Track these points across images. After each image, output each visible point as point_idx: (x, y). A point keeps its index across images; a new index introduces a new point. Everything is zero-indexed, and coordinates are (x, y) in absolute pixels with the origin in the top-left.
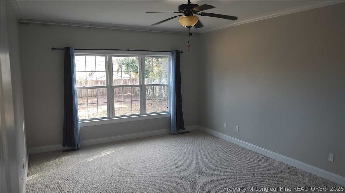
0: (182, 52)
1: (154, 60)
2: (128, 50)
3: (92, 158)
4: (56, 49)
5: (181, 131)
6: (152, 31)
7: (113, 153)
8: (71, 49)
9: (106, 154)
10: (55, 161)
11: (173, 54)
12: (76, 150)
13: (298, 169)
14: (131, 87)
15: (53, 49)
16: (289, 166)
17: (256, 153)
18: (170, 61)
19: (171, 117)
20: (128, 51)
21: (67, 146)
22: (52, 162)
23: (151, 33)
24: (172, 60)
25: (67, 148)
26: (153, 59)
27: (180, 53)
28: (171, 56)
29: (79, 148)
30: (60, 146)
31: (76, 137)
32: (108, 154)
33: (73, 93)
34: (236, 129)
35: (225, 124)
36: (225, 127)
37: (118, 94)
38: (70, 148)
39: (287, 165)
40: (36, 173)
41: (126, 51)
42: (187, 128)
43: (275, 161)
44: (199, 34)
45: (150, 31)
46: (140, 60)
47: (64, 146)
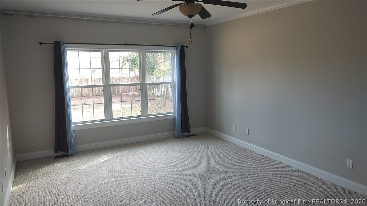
0: (187, 47)
1: (160, 56)
2: (127, 44)
3: (86, 165)
4: (44, 43)
5: (186, 134)
6: (153, 23)
7: (110, 159)
8: (61, 43)
9: (103, 161)
10: (45, 169)
11: (177, 49)
12: (70, 156)
13: (313, 176)
14: (131, 86)
15: (41, 43)
16: (303, 172)
17: (268, 158)
18: (174, 57)
19: (175, 119)
20: (126, 46)
21: (59, 151)
22: (42, 169)
23: (152, 26)
24: (176, 56)
25: (59, 153)
26: (159, 54)
27: (185, 48)
28: (175, 51)
29: (73, 153)
30: (51, 152)
31: (69, 142)
32: (104, 160)
33: (65, 93)
34: (246, 131)
35: (234, 126)
36: (234, 129)
37: (122, 93)
38: (63, 153)
39: (301, 172)
40: (23, 183)
41: (124, 46)
42: (193, 131)
43: (288, 167)
44: (206, 26)
45: (152, 23)
46: (140, 56)
47: (56, 151)
